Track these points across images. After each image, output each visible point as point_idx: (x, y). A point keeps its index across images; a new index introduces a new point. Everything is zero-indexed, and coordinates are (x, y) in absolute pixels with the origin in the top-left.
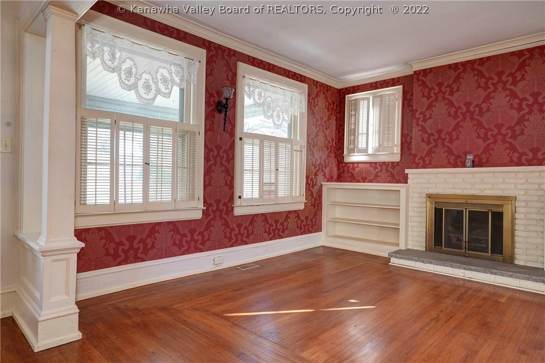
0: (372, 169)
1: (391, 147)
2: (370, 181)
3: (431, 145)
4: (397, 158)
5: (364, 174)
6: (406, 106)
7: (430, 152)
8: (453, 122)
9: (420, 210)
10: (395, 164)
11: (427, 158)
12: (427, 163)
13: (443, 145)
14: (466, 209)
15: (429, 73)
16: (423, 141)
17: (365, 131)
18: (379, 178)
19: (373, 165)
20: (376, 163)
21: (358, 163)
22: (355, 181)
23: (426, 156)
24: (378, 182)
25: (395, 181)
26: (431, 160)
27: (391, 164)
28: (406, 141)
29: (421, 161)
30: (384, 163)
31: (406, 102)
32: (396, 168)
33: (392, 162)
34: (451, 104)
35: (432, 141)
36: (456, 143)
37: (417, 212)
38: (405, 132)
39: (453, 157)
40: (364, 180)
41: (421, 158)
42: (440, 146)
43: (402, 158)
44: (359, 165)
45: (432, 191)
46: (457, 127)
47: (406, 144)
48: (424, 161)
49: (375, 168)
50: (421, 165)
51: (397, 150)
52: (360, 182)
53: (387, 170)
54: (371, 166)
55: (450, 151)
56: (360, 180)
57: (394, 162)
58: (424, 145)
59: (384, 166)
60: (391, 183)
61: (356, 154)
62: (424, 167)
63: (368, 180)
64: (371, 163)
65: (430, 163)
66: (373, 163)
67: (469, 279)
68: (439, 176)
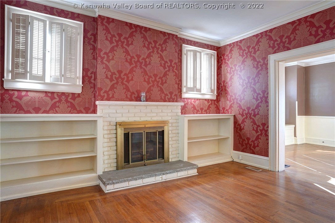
0: (48, 99)
1: (74, 78)
2: (45, 112)
3: (113, 82)
4: (79, 91)
5: (37, 103)
6: (86, 43)
7: (112, 88)
8: (129, 67)
9: (110, 136)
10: (76, 96)
11: (110, 92)
12: (111, 96)
13: (123, 83)
14: (144, 131)
15: (111, 22)
16: (107, 77)
17: (41, 56)
18: (57, 109)
19: (50, 95)
20: (53, 93)
21: (27, 91)
22: (24, 113)
23: (109, 90)
24: (57, 112)
25: (76, 112)
26: (113, 94)
27: (71, 95)
28: (87, 75)
29: (106, 95)
30: (63, 94)
31: (86, 39)
32: (77, 99)
33: (72, 94)
34: (127, 52)
35: (114, 79)
36: (131, 83)
37: (107, 138)
38: (86, 67)
39: (129, 94)
40: (37, 110)
41: (105, 92)
42: (120, 83)
43: (83, 90)
44: (29, 93)
45: (120, 120)
46: (131, 71)
47: (87, 78)
48: (108, 95)
49: (52, 98)
50: (105, 98)
51: (79, 82)
52: (32, 113)
53: (67, 101)
54: (47, 96)
55: (127, 89)
56: (31, 110)
57: (75, 93)
58: (108, 81)
59: (63, 97)
60: (72, 113)
61: (28, 80)
62: (108, 99)
63: (42, 111)
64: (46, 92)
65: (113, 97)
66: (49, 92)
67: (165, 180)
68: (124, 107)
